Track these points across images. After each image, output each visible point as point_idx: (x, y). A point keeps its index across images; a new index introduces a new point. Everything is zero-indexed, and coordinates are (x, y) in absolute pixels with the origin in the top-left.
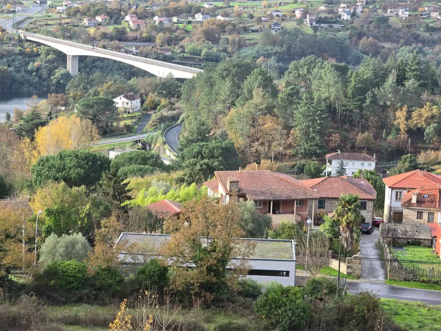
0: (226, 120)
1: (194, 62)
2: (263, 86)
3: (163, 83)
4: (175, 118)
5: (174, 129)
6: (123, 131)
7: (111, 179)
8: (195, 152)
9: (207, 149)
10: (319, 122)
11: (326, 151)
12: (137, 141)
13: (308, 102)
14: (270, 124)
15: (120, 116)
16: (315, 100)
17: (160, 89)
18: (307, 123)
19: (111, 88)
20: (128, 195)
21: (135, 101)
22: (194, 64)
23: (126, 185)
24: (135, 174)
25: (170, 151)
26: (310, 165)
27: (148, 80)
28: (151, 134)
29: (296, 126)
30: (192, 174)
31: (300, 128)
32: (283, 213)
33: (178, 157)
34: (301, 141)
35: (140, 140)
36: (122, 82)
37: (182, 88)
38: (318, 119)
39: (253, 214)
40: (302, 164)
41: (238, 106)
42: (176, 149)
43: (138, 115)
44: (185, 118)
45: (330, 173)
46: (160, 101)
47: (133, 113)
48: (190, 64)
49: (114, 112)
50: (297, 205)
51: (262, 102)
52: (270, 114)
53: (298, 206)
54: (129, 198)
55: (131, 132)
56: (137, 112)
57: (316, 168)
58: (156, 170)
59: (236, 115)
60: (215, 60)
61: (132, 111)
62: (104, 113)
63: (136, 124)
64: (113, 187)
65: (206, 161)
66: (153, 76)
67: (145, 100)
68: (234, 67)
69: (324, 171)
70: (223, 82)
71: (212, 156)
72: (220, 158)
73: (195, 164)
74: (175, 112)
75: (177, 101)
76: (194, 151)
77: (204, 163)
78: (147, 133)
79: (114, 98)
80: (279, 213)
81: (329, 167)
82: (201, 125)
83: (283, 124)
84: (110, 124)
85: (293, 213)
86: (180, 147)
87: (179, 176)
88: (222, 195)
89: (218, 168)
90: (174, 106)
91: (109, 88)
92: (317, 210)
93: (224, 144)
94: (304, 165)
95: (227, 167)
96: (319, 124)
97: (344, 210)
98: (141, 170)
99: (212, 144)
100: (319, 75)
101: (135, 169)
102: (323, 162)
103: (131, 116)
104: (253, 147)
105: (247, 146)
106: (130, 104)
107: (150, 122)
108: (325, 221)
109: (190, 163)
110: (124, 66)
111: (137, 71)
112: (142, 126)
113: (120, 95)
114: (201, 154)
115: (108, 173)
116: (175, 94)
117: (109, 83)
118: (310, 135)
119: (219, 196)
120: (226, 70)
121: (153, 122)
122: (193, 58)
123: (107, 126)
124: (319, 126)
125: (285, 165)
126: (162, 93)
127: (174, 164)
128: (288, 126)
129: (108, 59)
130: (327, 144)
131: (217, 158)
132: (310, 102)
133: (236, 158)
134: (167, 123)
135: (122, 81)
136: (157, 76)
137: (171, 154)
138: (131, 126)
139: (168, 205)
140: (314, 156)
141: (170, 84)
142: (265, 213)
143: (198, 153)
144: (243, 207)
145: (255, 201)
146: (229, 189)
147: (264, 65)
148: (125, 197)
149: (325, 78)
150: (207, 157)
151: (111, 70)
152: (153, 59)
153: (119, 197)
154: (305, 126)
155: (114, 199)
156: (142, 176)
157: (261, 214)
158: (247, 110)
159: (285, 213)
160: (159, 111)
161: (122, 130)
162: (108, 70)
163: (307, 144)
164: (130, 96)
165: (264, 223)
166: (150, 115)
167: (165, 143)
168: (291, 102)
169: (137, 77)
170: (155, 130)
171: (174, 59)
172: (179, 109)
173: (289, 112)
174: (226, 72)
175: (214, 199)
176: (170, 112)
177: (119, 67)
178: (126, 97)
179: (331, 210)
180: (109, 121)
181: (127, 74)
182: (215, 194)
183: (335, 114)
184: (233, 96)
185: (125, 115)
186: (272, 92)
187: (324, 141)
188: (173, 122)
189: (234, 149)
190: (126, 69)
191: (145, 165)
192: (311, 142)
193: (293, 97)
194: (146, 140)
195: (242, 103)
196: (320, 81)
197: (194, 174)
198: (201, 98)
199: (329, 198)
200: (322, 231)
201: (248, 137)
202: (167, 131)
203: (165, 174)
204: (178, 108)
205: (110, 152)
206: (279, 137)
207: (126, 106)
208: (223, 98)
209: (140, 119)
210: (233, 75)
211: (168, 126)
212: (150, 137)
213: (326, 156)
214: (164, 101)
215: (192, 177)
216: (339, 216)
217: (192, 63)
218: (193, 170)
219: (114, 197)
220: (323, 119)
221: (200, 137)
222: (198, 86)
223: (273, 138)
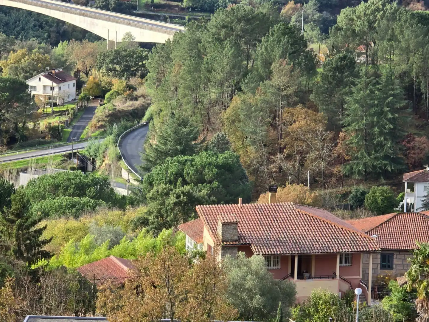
0: (226, 117)
1: (171, 13)
2: (290, 54)
3: (116, 51)
4: (137, 114)
5: (136, 133)
6: (44, 138)
7: (12, 222)
8: (172, 173)
9: (192, 168)
10: (390, 116)
11: (404, 167)
12: (70, 154)
13: (370, 82)
14: (303, 123)
15: (40, 111)
16: (384, 78)
17: (112, 62)
18: (370, 119)
19: (23, 60)
20: (43, 249)
21: (66, 84)
22: (170, 17)
23: (40, 232)
24: (64, 213)
25: (129, 172)
26: (374, 192)
27: (90, 46)
28: (97, 142)
29: (349, 125)
30: (163, 211)
31: (357, 128)
32: (316, 277)
33: (141, 182)
34: (358, 152)
35: (75, 154)
36: (42, 51)
37: (149, 61)
38: (389, 111)
39: (261, 279)
40: (361, 191)
41: (245, 91)
42: (138, 169)
43: (72, 109)
44: (154, 113)
45: (412, 206)
46: (110, 84)
47: (63, 105)
48: (164, 16)
49: (28, 105)
50: (341, 262)
51: (288, 82)
52: (304, 104)
53: (344, 264)
54: (47, 255)
55: (60, 140)
56: (69, 103)
57: (386, 198)
58: (100, 205)
59: (243, 106)
60: (208, 9)
61: (61, 101)
62: (11, 106)
63: (67, 124)
64: (17, 236)
65: (187, 188)
66: (98, 38)
67: (84, 83)
68: (239, 21)
69: (401, 203)
70: (220, 50)
71: (201, 180)
72: (215, 183)
73: (167, 194)
74: (138, 103)
75: (142, 84)
76: (170, 171)
77: (183, 193)
78: (87, 140)
79: (27, 78)
80: (310, 278)
81: (409, 195)
82: (179, 125)
83: (326, 122)
84: (21, 125)
85: (334, 277)
86: (144, 164)
87: (140, 216)
88: (209, 247)
89: (207, 201)
90: (135, 93)
91: (19, 61)
92: (379, 271)
93: (222, 158)
94: (363, 194)
95: (228, 198)
96: (389, 120)
97: (423, 270)
98: (73, 206)
99: (201, 158)
100: (390, 31)
101: (64, 204)
102: (399, 187)
103: (60, 111)
104: (274, 162)
105: (263, 162)
106: (56, 89)
107: (94, 121)
108: (391, 291)
109: (158, 192)
110: (47, 22)
111: (70, 30)
112: (79, 127)
113: (38, 73)
114: (181, 175)
115: (8, 211)
116: (137, 70)
117: (20, 52)
118: (374, 139)
119: (205, 249)
120: (224, 27)
121: (99, 121)
122: (170, 7)
123: (16, 129)
124: (391, 123)
125: (330, 193)
126: (115, 69)
127: (135, 194)
128: (336, 125)
129: (18, 10)
130: (406, 155)
131: (210, 182)
132: (374, 81)
133: (244, 183)
134: (123, 122)
135: (43, 48)
136: (105, 40)
137: (130, 177)
138: (60, 128)
139: (114, 265)
140: (382, 178)
141: (127, 52)
142: (285, 278)
143: (176, 174)
144: (245, 268)
145: (267, 257)
146: (220, 237)
147: (295, 17)
148: (39, 252)
149: (400, 37)
150: (192, 181)
151: (23, 29)
152: (97, 8)
153: (28, 253)
154: (365, 125)
155: (17, 258)
156: (76, 217)
157: (277, 280)
158: (262, 97)
159: (321, 277)
160: (109, 100)
161: (43, 135)
162: (18, 29)
163: (369, 155)
164: (57, 74)
165: (281, 295)
166: (94, 108)
167: (119, 158)
168: (340, 83)
169: (69, 41)
170: (103, 135)
171: (135, 7)
172: (145, 98)
173: (336, 98)
174: (224, 30)
175: (196, 254)
176: (129, 103)
177: (38, 23)
178: (50, 76)
179: (402, 271)
180: (20, 120)
181: (53, 35)
182: (199, 245)
183: (419, 102)
184: (239, 74)
185: (49, 110)
186: (306, 65)
187: (400, 149)
188: (133, 121)
189: (240, 166)
190: (51, 26)
191: (83, 196)
192: (376, 152)
193: (343, 73)
194: (87, 153)
195: (253, 85)
196: (393, 42)
197: (166, 211)
198: (182, 78)
199: (400, 251)
200: (386, 308)
201: (265, 146)
202: (123, 138)
203: (116, 213)
204: (143, 96)
205: (22, 174)
206: (319, 144)
207: (49, 93)
208: (219, 77)
209: (75, 115)
210: (237, 35)
211: (126, 128)
212: (93, 148)
213: (404, 177)
214: (117, 84)
215: (162, 216)
216: (414, 281)
217: (167, 15)
218: (163, 204)
219: (19, 253)
220: (398, 110)
221: (179, 147)
222: (176, 56)
223: (308, 146)
